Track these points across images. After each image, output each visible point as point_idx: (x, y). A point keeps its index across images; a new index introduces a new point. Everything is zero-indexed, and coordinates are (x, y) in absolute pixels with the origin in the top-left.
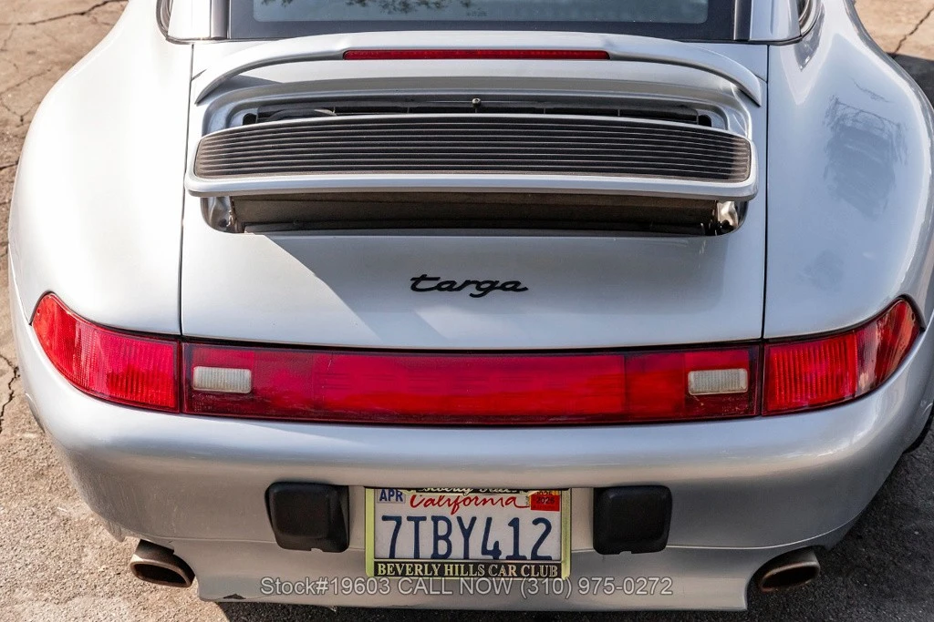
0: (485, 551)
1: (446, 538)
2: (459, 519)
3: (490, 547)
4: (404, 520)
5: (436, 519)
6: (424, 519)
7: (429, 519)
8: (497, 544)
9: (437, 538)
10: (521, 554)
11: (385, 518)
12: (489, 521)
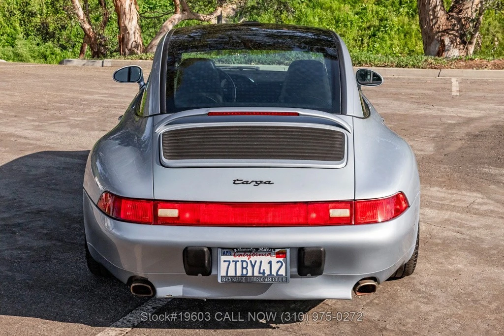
0: (260, 273)
1: (246, 268)
2: (251, 261)
3: (262, 271)
4: (231, 262)
5: (242, 262)
6: (238, 261)
9: (243, 268)
10: (272, 273)
11: (225, 261)
12: (261, 262)
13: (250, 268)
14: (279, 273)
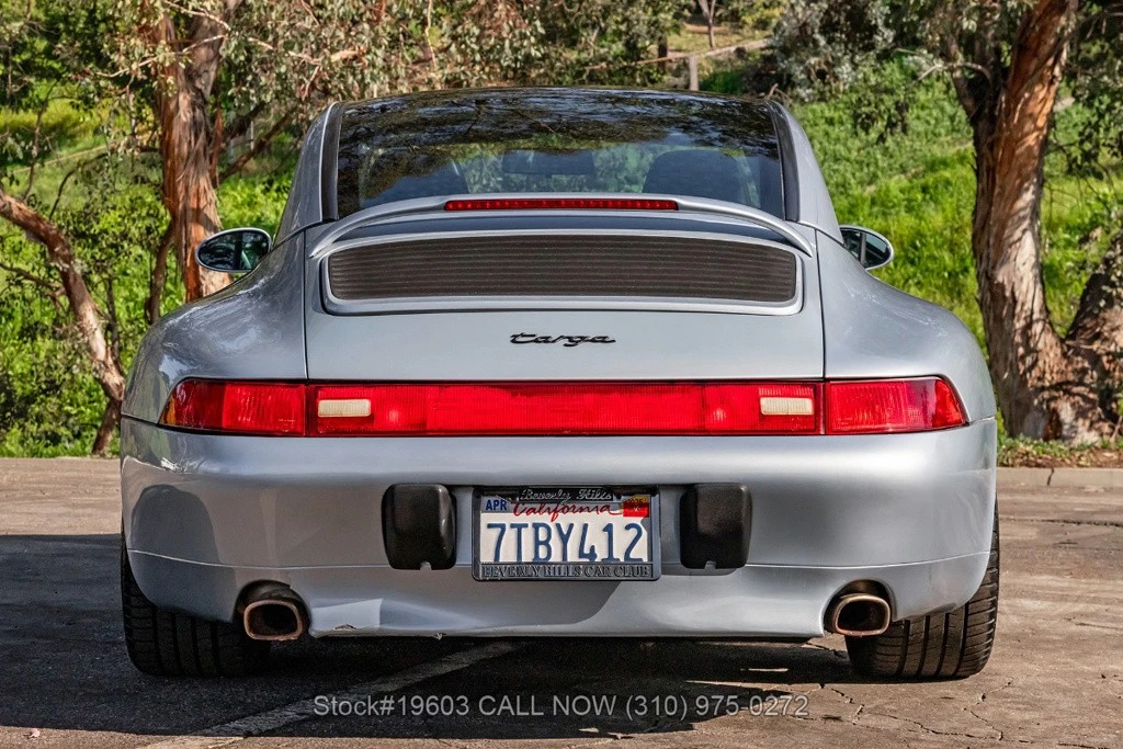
0: (581, 554)
1: (546, 543)
2: (558, 526)
3: (587, 551)
4: (507, 527)
5: (536, 526)
6: (526, 526)
7: (530, 526)
8: (592, 548)
9: (537, 543)
10: (615, 556)
11: (490, 526)
12: (585, 527)
13: (555, 543)
14: (632, 556)
